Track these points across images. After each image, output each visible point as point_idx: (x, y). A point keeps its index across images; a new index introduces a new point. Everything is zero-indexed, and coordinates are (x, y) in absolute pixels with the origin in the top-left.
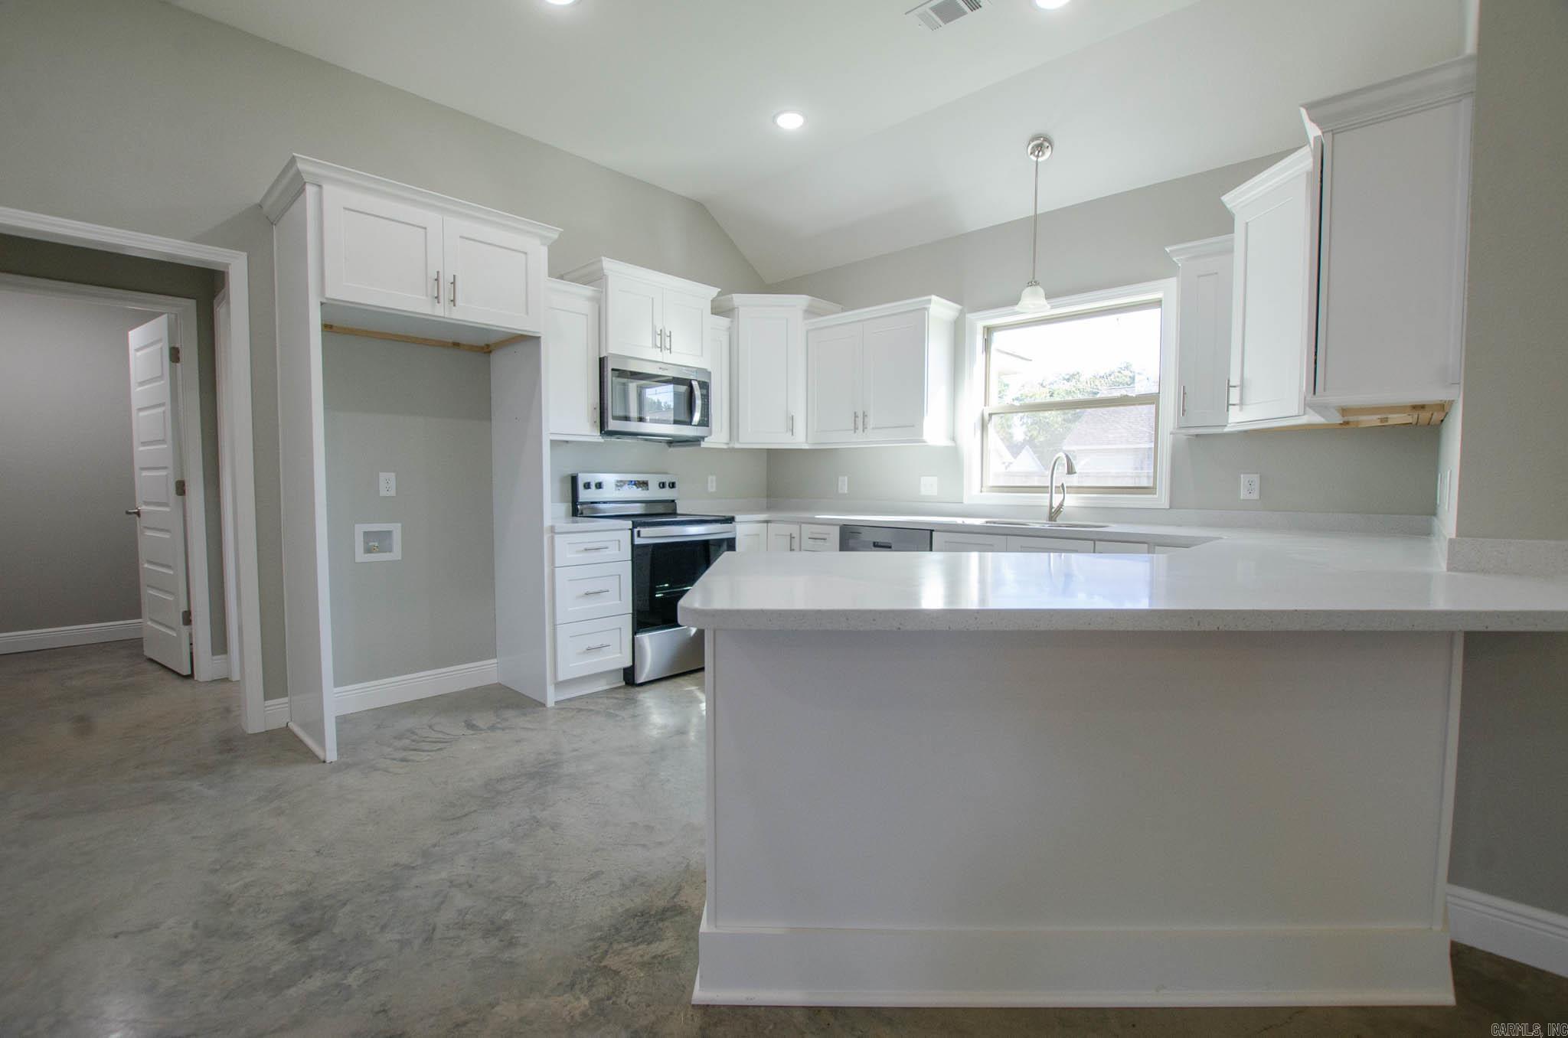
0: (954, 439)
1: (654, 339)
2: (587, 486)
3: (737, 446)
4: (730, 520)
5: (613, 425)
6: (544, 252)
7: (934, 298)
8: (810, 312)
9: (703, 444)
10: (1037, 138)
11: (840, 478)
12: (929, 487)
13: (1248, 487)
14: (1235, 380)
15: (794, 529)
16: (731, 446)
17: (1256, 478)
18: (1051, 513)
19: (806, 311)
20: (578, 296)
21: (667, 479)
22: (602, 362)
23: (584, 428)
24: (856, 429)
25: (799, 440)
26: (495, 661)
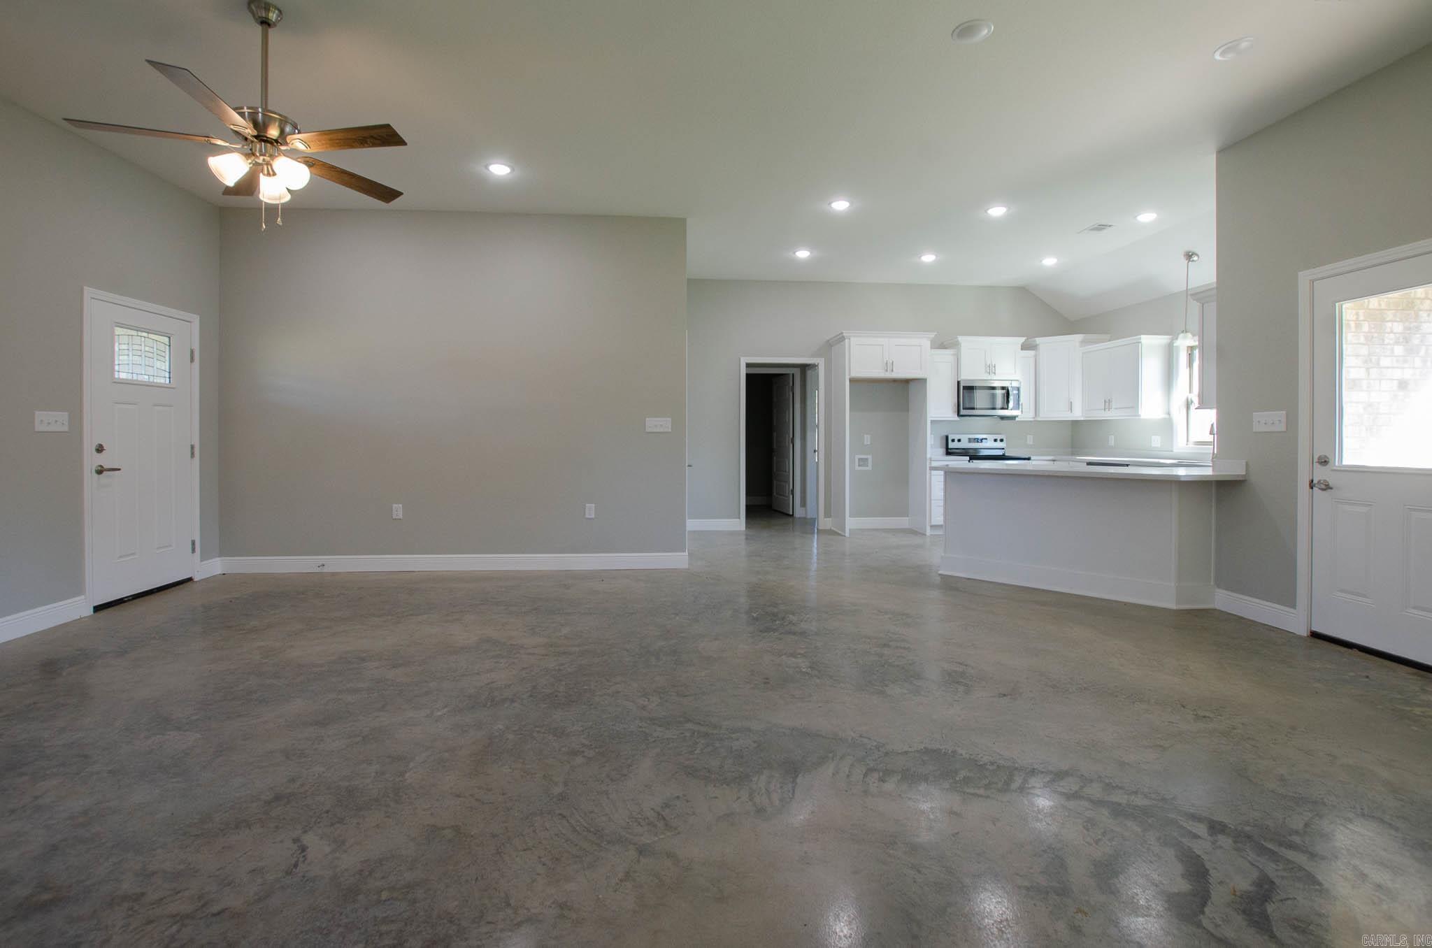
0: (1169, 414)
2: (953, 441)
3: (1039, 419)
5: (963, 412)
6: (929, 343)
7: (1145, 335)
8: (1084, 343)
9: (1017, 419)
12: (1156, 442)
16: (1036, 419)
19: (1081, 344)
20: (946, 356)
21: (999, 437)
22: (959, 383)
23: (950, 415)
24: (1105, 410)
25: (1078, 414)
26: (909, 517)
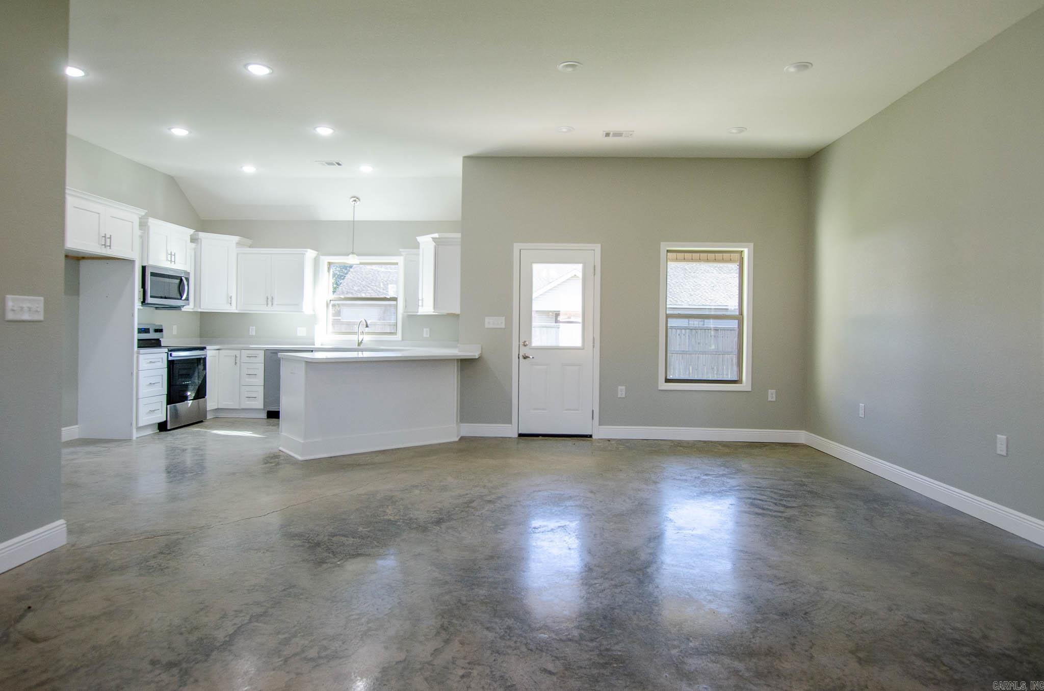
0: (314, 310)
1: (167, 257)
3: (200, 311)
4: (203, 349)
6: (138, 220)
7: (309, 250)
8: (239, 244)
9: (183, 309)
10: (354, 197)
11: (251, 327)
12: (302, 332)
13: (426, 333)
14: (420, 298)
15: (237, 353)
16: (195, 310)
17: (428, 329)
18: (358, 343)
19: (237, 243)
21: (158, 327)
22: (144, 268)
24: (268, 304)
25: (233, 309)
26: (77, 426)
